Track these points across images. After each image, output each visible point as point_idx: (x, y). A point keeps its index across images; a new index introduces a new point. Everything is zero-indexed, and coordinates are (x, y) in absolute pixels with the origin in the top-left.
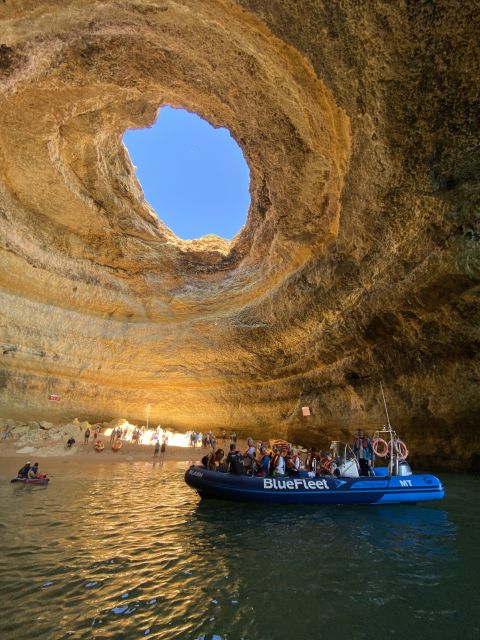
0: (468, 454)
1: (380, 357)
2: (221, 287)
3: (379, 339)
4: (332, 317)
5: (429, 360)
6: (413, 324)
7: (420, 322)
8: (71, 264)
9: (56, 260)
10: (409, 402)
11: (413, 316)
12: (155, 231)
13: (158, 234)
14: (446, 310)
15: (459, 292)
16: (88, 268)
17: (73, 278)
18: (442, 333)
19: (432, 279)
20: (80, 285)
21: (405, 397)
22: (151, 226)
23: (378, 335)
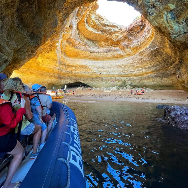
2: (143, 37)
8: (104, 49)
9: (101, 50)
12: (118, 29)
13: (119, 29)
16: (108, 48)
17: (106, 52)
20: (109, 53)
22: (116, 28)
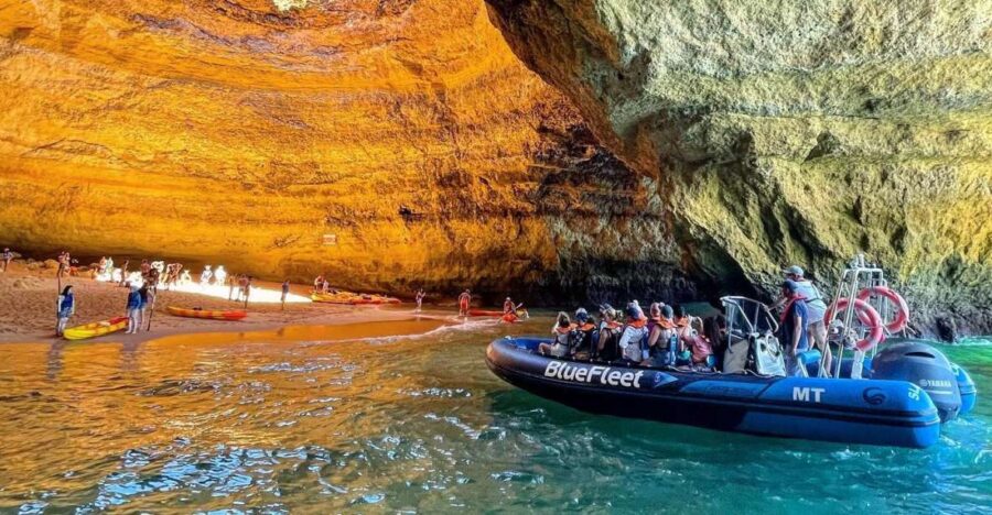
0: (478, 277)
1: (443, 201)
3: (450, 189)
4: (411, 153)
5: (480, 212)
6: (484, 189)
7: (489, 188)
10: (453, 239)
11: (486, 182)
14: (508, 188)
15: (520, 182)
18: (498, 199)
19: (512, 169)
21: (451, 236)
23: (451, 185)
